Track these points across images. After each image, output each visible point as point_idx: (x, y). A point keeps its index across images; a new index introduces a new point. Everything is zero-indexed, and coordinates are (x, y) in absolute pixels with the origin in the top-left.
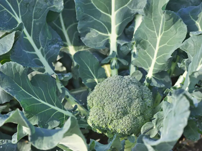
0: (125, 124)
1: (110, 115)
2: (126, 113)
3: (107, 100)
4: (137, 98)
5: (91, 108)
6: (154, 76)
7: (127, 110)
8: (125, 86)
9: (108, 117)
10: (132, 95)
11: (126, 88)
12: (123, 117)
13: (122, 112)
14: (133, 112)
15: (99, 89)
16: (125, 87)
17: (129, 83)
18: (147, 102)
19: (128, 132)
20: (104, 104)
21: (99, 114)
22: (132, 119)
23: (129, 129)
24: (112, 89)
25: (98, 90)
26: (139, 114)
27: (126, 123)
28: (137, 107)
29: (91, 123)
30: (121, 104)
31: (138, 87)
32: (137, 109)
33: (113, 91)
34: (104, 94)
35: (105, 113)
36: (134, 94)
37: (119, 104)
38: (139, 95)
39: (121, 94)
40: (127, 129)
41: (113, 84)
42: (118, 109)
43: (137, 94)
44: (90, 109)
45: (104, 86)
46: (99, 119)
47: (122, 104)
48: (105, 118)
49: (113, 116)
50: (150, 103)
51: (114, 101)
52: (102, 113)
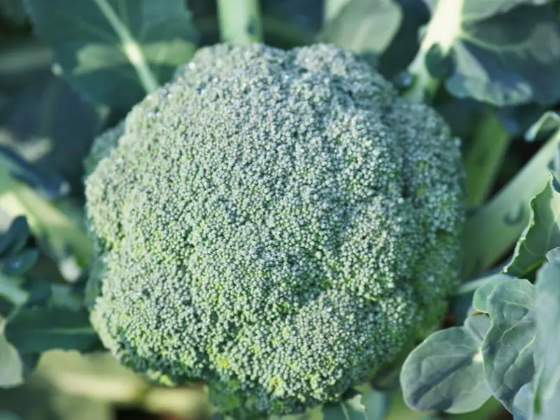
0: (309, 347)
1: (222, 299)
2: (313, 285)
3: (204, 217)
4: (374, 195)
5: (110, 249)
6: (467, 36)
7: (318, 267)
8: (302, 128)
9: (209, 313)
10: (348, 180)
11: (309, 135)
12: (300, 307)
13: (289, 283)
14: (353, 274)
15: (156, 141)
16: (304, 134)
17: (328, 101)
18: (435, 208)
19: (330, 390)
20: (185, 238)
21: (157, 293)
22: (351, 317)
23: (334, 374)
24: (232, 151)
25: (149, 148)
26: (390, 285)
27: (318, 345)
28: (374, 251)
29: (114, 338)
30: (286, 235)
31: (379, 126)
32: (377, 258)
33: (239, 159)
34: (187, 179)
35: (193, 290)
36: (359, 170)
37: (272, 238)
38: (385, 178)
39: (284, 177)
40: (322, 377)
41: (233, 117)
42: (269, 267)
43: (374, 172)
44: (102, 253)
45: (182, 128)
46: (160, 320)
47: (292, 235)
48: (196, 316)
49: (237, 307)
50: (448, 214)
51: (242, 219)
52: (176, 290)
